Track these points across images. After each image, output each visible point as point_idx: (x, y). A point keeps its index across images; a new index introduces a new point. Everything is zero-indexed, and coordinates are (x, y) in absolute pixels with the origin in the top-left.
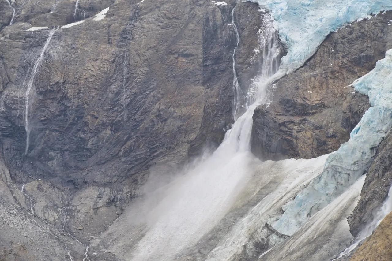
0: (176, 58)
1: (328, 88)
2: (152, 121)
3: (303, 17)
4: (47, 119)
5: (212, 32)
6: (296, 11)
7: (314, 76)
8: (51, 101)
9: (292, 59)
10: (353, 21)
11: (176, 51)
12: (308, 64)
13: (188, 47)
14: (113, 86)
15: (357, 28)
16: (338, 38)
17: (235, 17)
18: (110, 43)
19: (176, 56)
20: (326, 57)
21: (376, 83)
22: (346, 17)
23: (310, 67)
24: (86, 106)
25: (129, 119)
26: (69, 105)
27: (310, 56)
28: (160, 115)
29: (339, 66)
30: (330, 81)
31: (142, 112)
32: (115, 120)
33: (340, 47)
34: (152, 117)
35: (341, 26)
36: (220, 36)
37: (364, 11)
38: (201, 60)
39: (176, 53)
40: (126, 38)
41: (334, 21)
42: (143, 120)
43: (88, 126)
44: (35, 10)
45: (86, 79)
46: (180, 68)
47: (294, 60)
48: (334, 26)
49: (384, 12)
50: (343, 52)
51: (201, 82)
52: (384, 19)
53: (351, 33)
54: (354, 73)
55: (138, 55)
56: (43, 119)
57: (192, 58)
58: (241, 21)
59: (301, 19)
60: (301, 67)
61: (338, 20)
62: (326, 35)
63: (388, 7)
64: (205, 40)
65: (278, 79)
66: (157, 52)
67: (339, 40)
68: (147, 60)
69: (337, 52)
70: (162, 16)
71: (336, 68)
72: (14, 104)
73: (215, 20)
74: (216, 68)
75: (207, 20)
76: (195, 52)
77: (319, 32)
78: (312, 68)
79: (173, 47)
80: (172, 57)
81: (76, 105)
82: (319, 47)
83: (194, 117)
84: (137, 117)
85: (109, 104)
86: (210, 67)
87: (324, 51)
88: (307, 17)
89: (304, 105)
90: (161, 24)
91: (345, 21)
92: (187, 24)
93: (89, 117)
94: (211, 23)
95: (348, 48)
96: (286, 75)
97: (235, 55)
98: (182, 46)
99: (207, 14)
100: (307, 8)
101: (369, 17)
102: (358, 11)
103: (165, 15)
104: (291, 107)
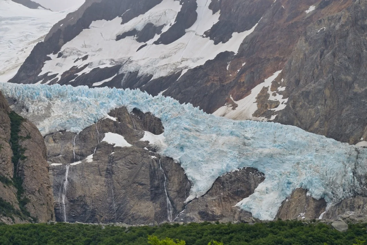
0: (137, 186)
1: (223, 207)
2: (130, 220)
3: (200, 167)
4: (76, 216)
5: (154, 172)
6: (195, 164)
7: (215, 200)
8: (77, 206)
9: (199, 190)
10: (230, 171)
11: (137, 182)
12: (209, 193)
13: (143, 180)
14: (108, 200)
15: (233, 175)
16: (224, 180)
17: (161, 165)
18: (101, 175)
19: (137, 184)
20: (218, 190)
21: (255, 206)
22: (227, 169)
23: (210, 195)
24: (96, 209)
25: (118, 218)
26: (88, 209)
27: (209, 189)
28: (133, 216)
29: (227, 195)
30: (223, 203)
31: (124, 214)
32: (111, 218)
33: (226, 185)
34: (130, 217)
35: (224, 174)
36: (157, 175)
37: (235, 167)
38: (149, 188)
39: (137, 183)
40: (109, 173)
41: (221, 171)
42: (125, 219)
43: (98, 221)
44: (50, 154)
45: (95, 194)
46: (139, 191)
47: (200, 190)
48: (220, 174)
49: (246, 168)
50: (228, 188)
51: (150, 199)
52: (247, 171)
53: (231, 178)
54: (235, 199)
55: (118, 183)
56: (73, 215)
57: (145, 186)
58: (165, 167)
59: (199, 168)
60: (205, 194)
61: (222, 171)
62: (216, 178)
63: (248, 165)
64: (151, 176)
65: (191, 200)
66: (128, 182)
67: (225, 181)
68: (124, 186)
69: (224, 187)
70: (128, 162)
71: (225, 196)
72: (57, 206)
73: (154, 166)
74: (157, 192)
75: (151, 166)
76: (146, 183)
77: (213, 176)
78: (211, 196)
79: (136, 180)
80: (135, 185)
81: (91, 209)
82: (213, 184)
83: (150, 218)
84: (122, 217)
85: (107, 209)
86: (153, 192)
87: (217, 187)
88: (202, 167)
89: (213, 215)
90: (128, 167)
91: (225, 171)
92: (141, 168)
93: (98, 216)
94: (152, 168)
95: (230, 186)
96: (196, 198)
97: (166, 186)
98: (139, 179)
99: (150, 162)
100: (202, 162)
101: (238, 170)
102: (232, 166)
103: (130, 162)
104: (205, 216)
